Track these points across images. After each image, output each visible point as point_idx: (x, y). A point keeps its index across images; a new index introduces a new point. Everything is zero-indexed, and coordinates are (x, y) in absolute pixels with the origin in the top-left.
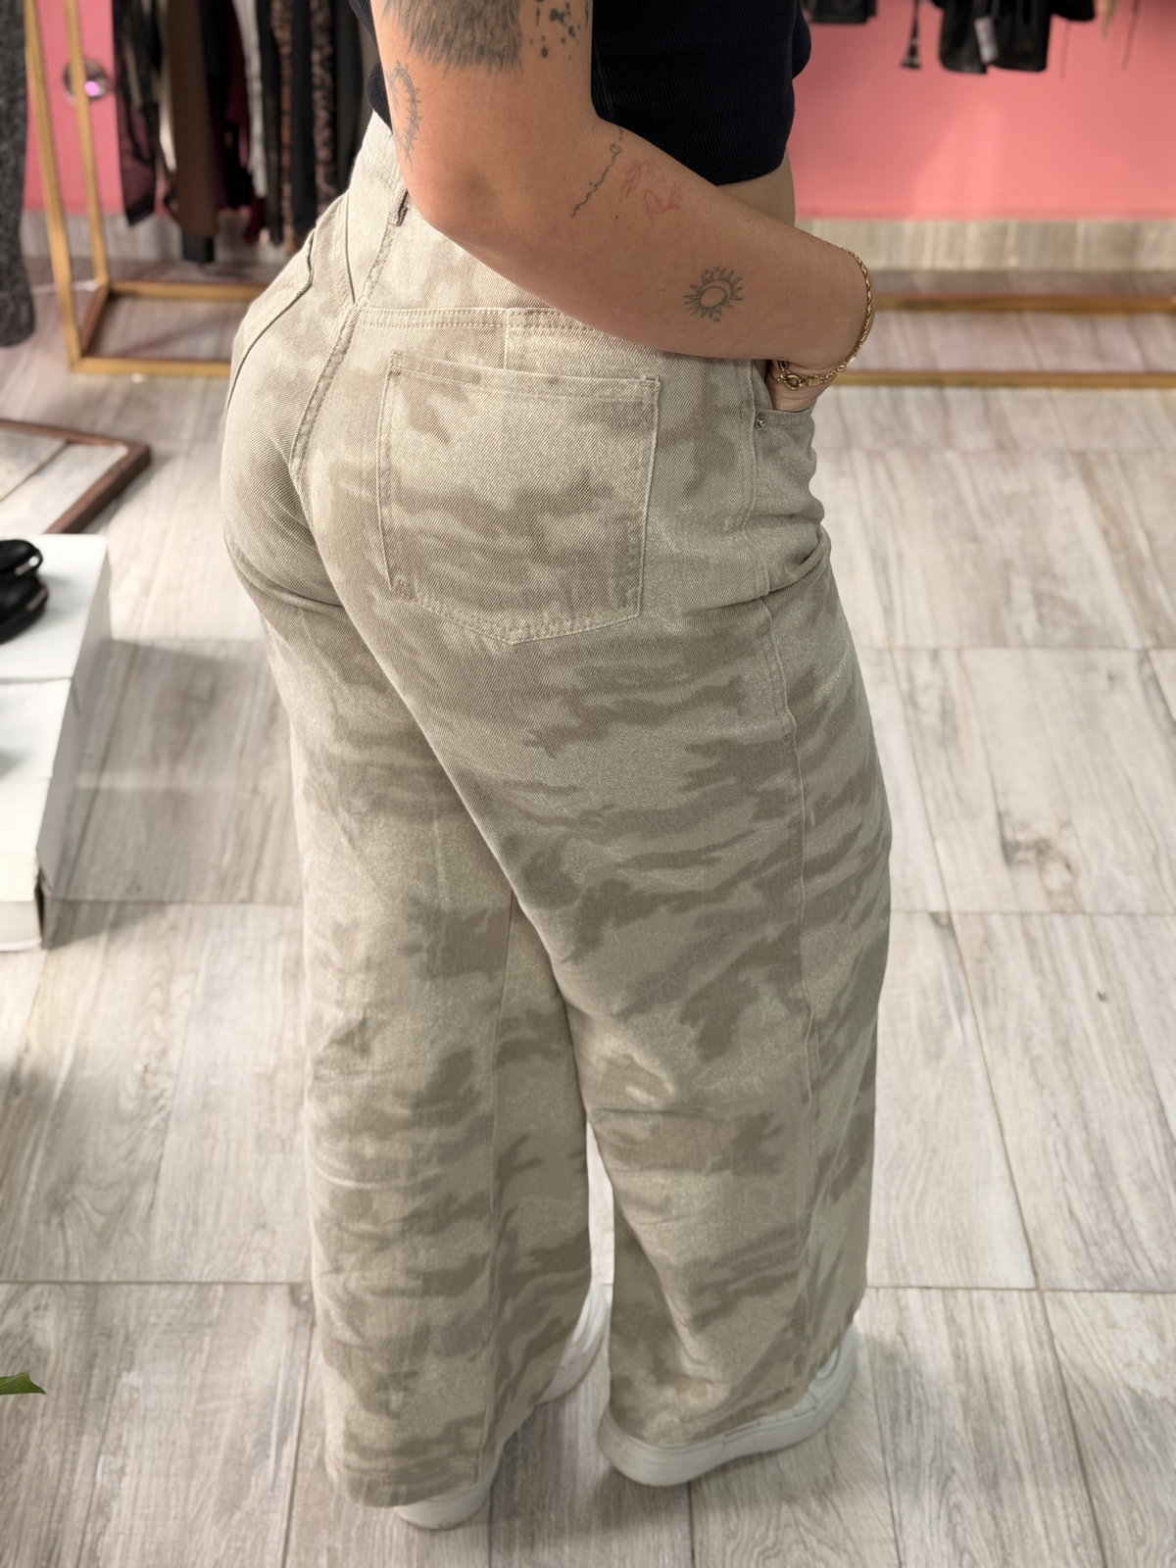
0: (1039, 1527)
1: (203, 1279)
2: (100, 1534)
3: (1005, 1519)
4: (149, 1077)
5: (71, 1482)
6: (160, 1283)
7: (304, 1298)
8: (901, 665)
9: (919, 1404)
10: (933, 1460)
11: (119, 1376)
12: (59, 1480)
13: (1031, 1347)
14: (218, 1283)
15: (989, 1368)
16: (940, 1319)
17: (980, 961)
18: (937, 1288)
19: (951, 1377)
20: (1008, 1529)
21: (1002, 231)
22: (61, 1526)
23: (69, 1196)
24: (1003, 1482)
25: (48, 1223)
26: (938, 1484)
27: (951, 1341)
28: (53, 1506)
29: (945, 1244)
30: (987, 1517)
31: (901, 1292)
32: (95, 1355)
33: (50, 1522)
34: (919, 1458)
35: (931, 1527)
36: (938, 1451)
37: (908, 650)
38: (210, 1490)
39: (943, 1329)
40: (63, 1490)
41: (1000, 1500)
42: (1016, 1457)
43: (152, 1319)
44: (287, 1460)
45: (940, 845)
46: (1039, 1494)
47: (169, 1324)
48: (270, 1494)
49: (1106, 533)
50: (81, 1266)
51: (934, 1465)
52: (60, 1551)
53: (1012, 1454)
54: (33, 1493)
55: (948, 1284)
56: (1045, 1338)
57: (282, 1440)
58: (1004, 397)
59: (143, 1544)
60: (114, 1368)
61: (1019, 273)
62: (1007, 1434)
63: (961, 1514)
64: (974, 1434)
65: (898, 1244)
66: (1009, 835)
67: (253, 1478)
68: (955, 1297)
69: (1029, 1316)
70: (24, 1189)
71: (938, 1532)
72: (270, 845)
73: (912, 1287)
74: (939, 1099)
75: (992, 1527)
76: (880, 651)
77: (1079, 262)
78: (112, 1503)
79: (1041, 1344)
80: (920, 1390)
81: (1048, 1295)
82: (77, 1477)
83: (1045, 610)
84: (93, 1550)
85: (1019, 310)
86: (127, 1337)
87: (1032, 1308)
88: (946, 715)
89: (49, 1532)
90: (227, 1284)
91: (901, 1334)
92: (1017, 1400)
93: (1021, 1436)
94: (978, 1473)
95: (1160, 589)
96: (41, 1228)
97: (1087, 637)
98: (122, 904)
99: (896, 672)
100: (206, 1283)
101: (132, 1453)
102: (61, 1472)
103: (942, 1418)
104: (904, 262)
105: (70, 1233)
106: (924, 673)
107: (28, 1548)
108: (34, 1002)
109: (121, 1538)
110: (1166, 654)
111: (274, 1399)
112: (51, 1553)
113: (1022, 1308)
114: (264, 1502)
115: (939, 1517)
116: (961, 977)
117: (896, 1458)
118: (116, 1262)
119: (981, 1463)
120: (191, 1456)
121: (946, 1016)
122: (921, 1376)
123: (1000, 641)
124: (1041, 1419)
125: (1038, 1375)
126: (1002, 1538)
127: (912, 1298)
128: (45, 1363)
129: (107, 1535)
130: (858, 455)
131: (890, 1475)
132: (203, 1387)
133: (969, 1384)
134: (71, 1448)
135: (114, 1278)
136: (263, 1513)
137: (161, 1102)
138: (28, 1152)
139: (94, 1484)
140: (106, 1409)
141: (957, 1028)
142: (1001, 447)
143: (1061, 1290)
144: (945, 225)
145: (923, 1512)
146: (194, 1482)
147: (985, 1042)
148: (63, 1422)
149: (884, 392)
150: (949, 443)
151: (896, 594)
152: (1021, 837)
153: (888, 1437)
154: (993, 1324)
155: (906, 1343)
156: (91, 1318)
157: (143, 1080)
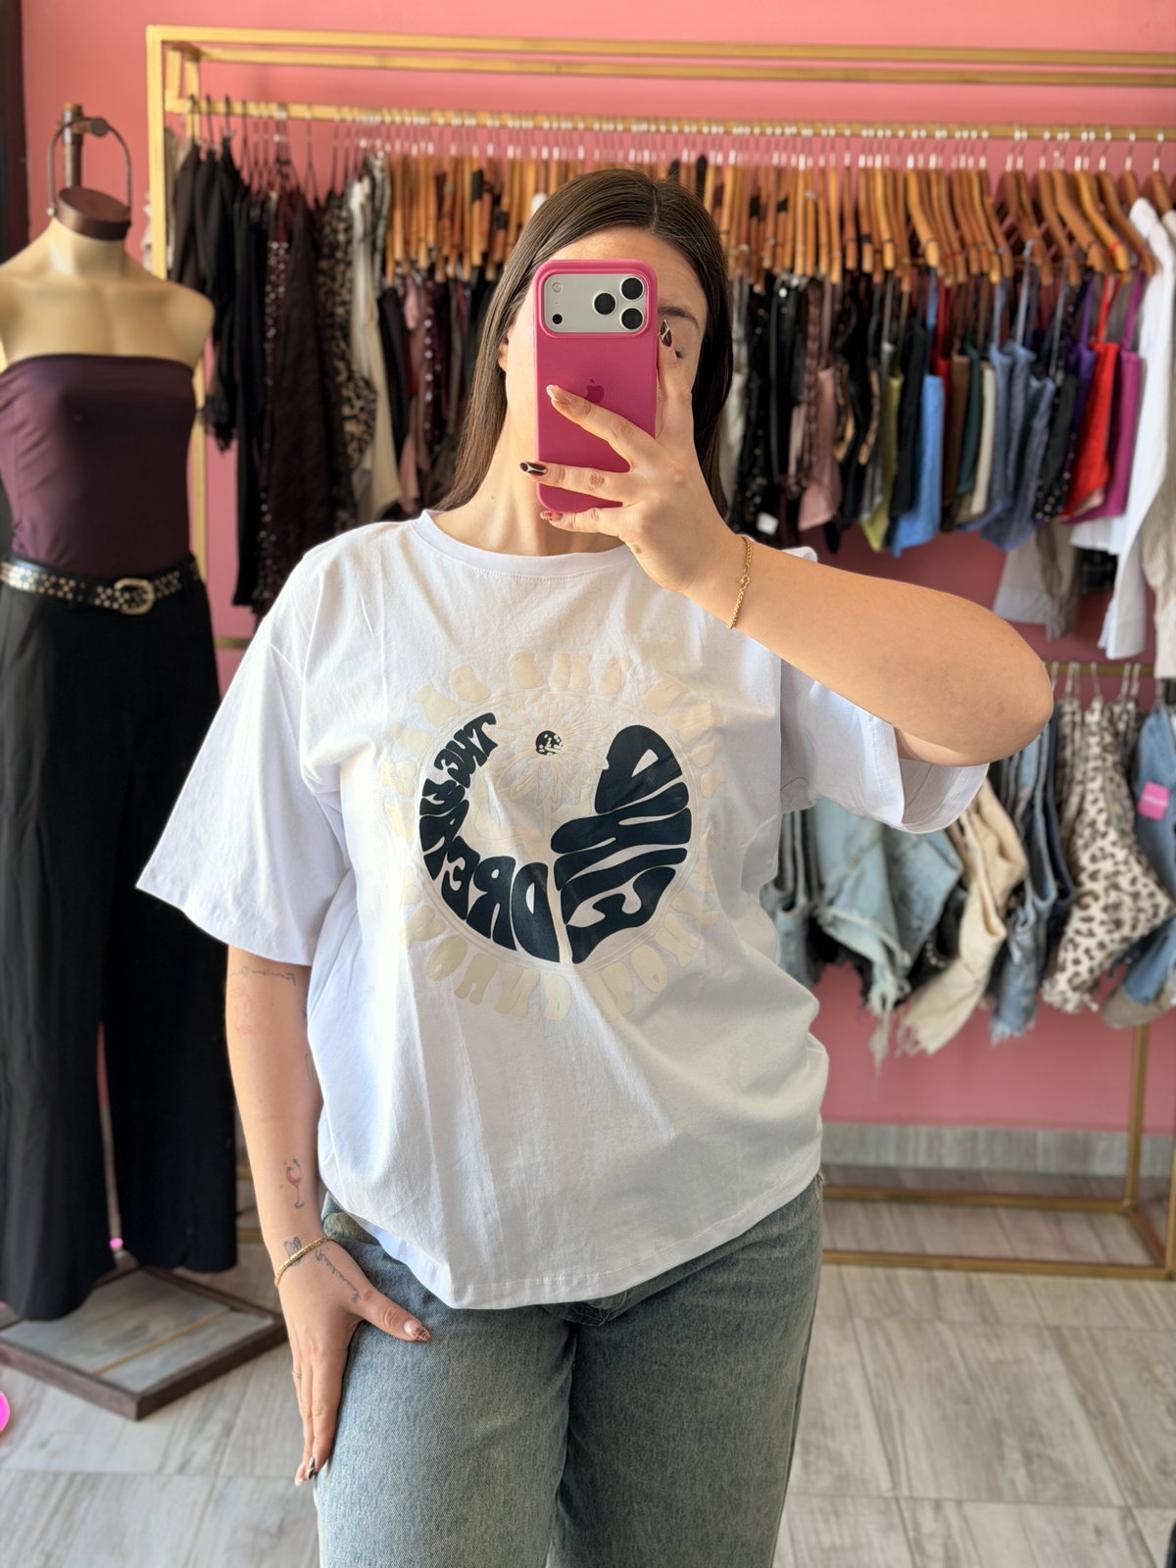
8: (907, 1514)
21: (974, 1137)
37: (912, 1499)
49: (1083, 1400)
58: (985, 1277)
61: (990, 1173)
76: (886, 1500)
77: (1041, 1165)
83: (1035, 1467)
85: (994, 1206)
88: (950, 1562)
95: (1136, 1451)
97: (1072, 1494)
99: (903, 1520)
104: (891, 1159)
106: (928, 1522)
110: (1147, 1512)
123: (995, 1494)
130: (859, 1323)
142: (984, 1320)
144: (924, 1129)
149: (880, 1272)
150: (940, 1318)
151: (900, 1450)
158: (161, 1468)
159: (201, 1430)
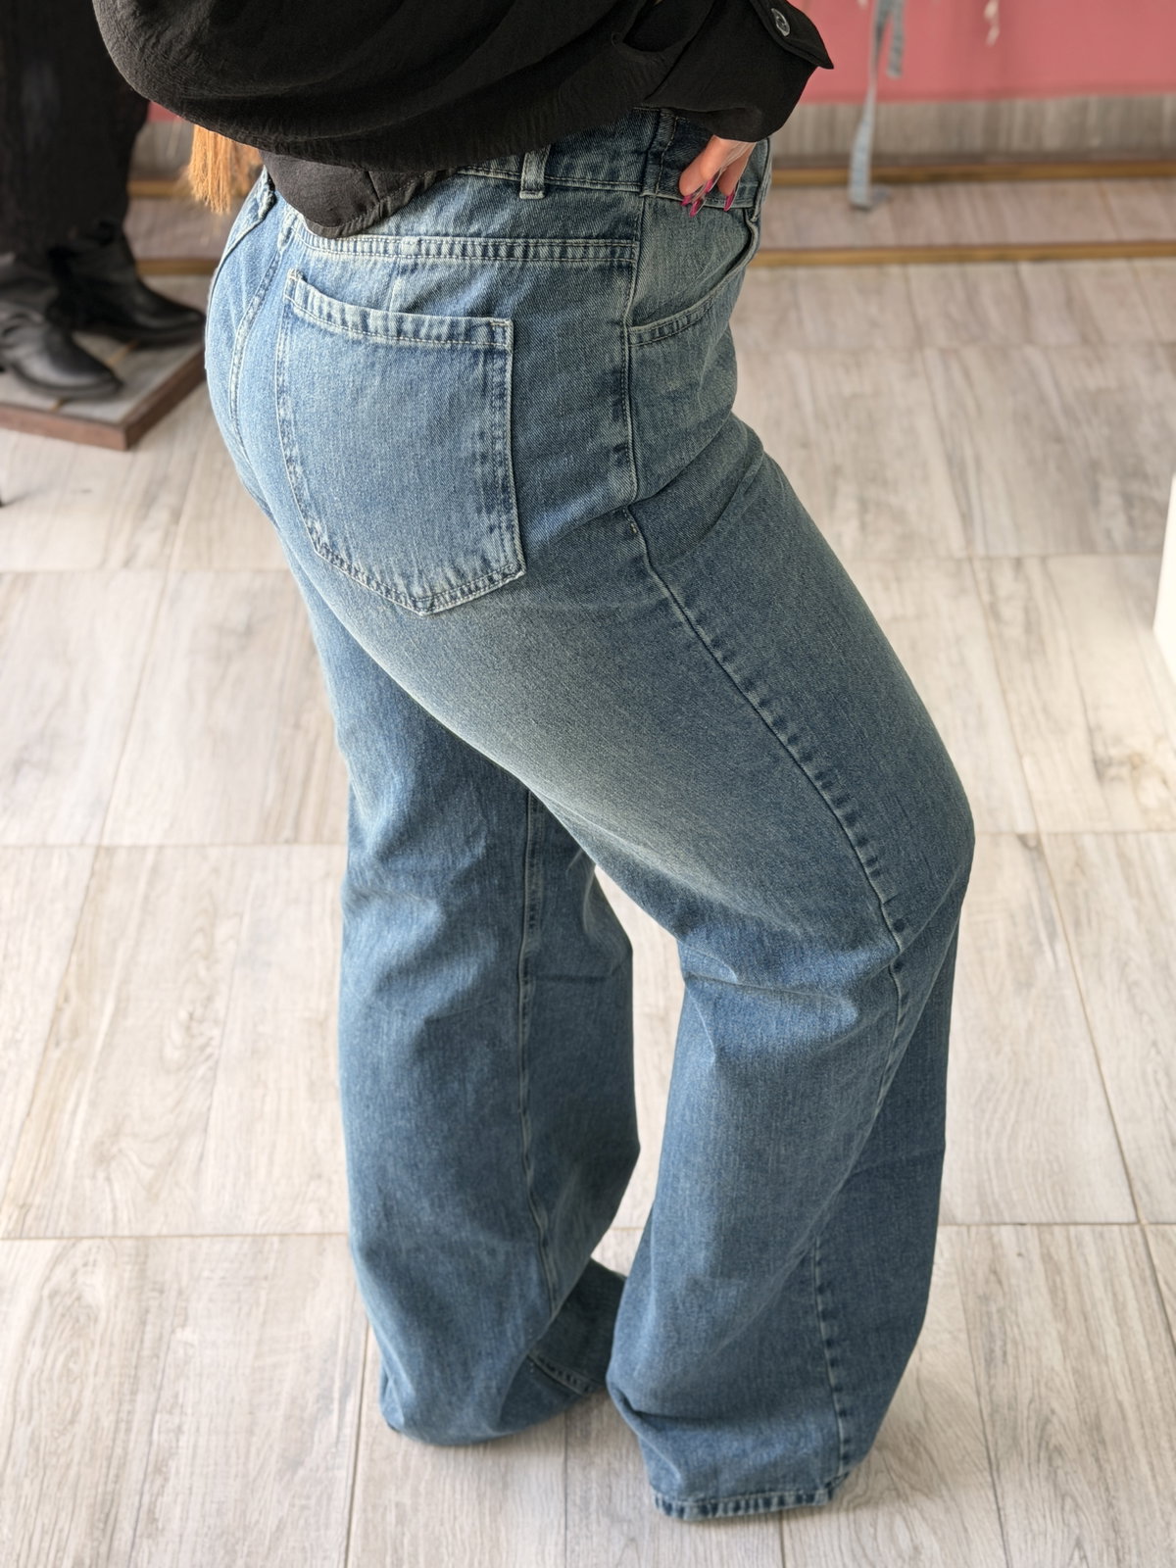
0: (1145, 1469)
1: (258, 1231)
2: (158, 1495)
3: (1108, 1461)
4: (194, 1025)
5: (126, 1442)
6: (213, 1236)
8: (982, 576)
9: (1015, 1343)
10: (1031, 1402)
11: (173, 1332)
12: (114, 1440)
13: (1133, 1281)
14: (274, 1234)
15: (1089, 1307)
16: (1036, 1257)
17: (1072, 884)
18: (1032, 1224)
19: (1048, 1316)
20: (1112, 1472)
21: (1084, 109)
22: (118, 1486)
23: (114, 1150)
24: (1106, 1425)
25: (94, 1177)
26: (1037, 1426)
27: (1047, 1277)
28: (109, 1467)
29: (1040, 1179)
30: (1090, 1460)
31: (994, 1229)
32: (147, 1311)
33: (106, 1483)
34: (1016, 1399)
35: (1030, 1470)
36: (1036, 1391)
37: (989, 559)
38: (271, 1447)
39: (1038, 1266)
40: (119, 1451)
41: (1103, 1442)
42: (1120, 1397)
43: (206, 1274)
44: (350, 1417)
45: (1027, 761)
46: (1144, 1436)
47: (223, 1278)
48: (334, 1450)
50: (130, 1221)
51: (1032, 1406)
52: (117, 1513)
53: (1115, 1393)
54: (87, 1455)
55: (1044, 1220)
56: (1148, 1273)
57: (345, 1395)
59: (203, 1504)
60: (168, 1324)
61: (1102, 154)
62: (1109, 1375)
63: (1063, 1459)
64: (1074, 1374)
65: (990, 1180)
66: (1100, 749)
67: (317, 1434)
68: (1052, 1234)
69: (1130, 1251)
70: (68, 1143)
71: (1038, 1475)
72: (315, 781)
73: (1005, 1224)
74: (1030, 1028)
75: (1096, 1470)
76: (959, 561)
77: (1167, 137)
78: (170, 1463)
79: (1143, 1280)
80: (1016, 1330)
81: (1149, 1230)
82: (133, 1437)
83: (1136, 513)
84: (151, 1511)
86: (180, 1293)
87: (1131, 1241)
88: (1030, 627)
89: (105, 1493)
90: (283, 1236)
91: (995, 1272)
92: (1119, 1338)
93: (1124, 1376)
94: (1078, 1414)
96: (87, 1182)
98: (161, 848)
99: (976, 583)
100: (261, 1235)
101: (189, 1411)
102: (116, 1430)
103: (1040, 1359)
104: (976, 143)
105: (116, 1187)
106: (1007, 583)
107: (84, 1509)
108: (72, 950)
109: (180, 1499)
111: (336, 1352)
112: (108, 1515)
113: (1123, 1242)
114: (329, 1457)
115: (1039, 1461)
116: (1053, 903)
117: (992, 1401)
118: (166, 1216)
119: (1082, 1403)
120: (251, 1413)
121: (1036, 941)
122: (1017, 1315)
123: (1088, 546)
124: (1145, 1358)
125: (1141, 1311)
126: (1105, 1480)
127: (1006, 1234)
128: (96, 1320)
129: (165, 1494)
130: (931, 355)
131: (986, 1417)
132: (260, 1342)
133: (1068, 1323)
134: (126, 1407)
135: (165, 1231)
136: (327, 1469)
137: (209, 1050)
138: (70, 1106)
139: (150, 1443)
140: (161, 1365)
141: (1049, 955)
142: (1085, 340)
143: (1164, 1223)
145: (1022, 1455)
146: (255, 1439)
147: (1078, 968)
148: (117, 1380)
150: (1029, 339)
151: (975, 501)
152: (1114, 752)
153: (983, 1379)
154: (1093, 1260)
155: (1000, 1282)
156: (142, 1273)
157: (188, 1028)
158: (104, 562)
159: (145, 517)
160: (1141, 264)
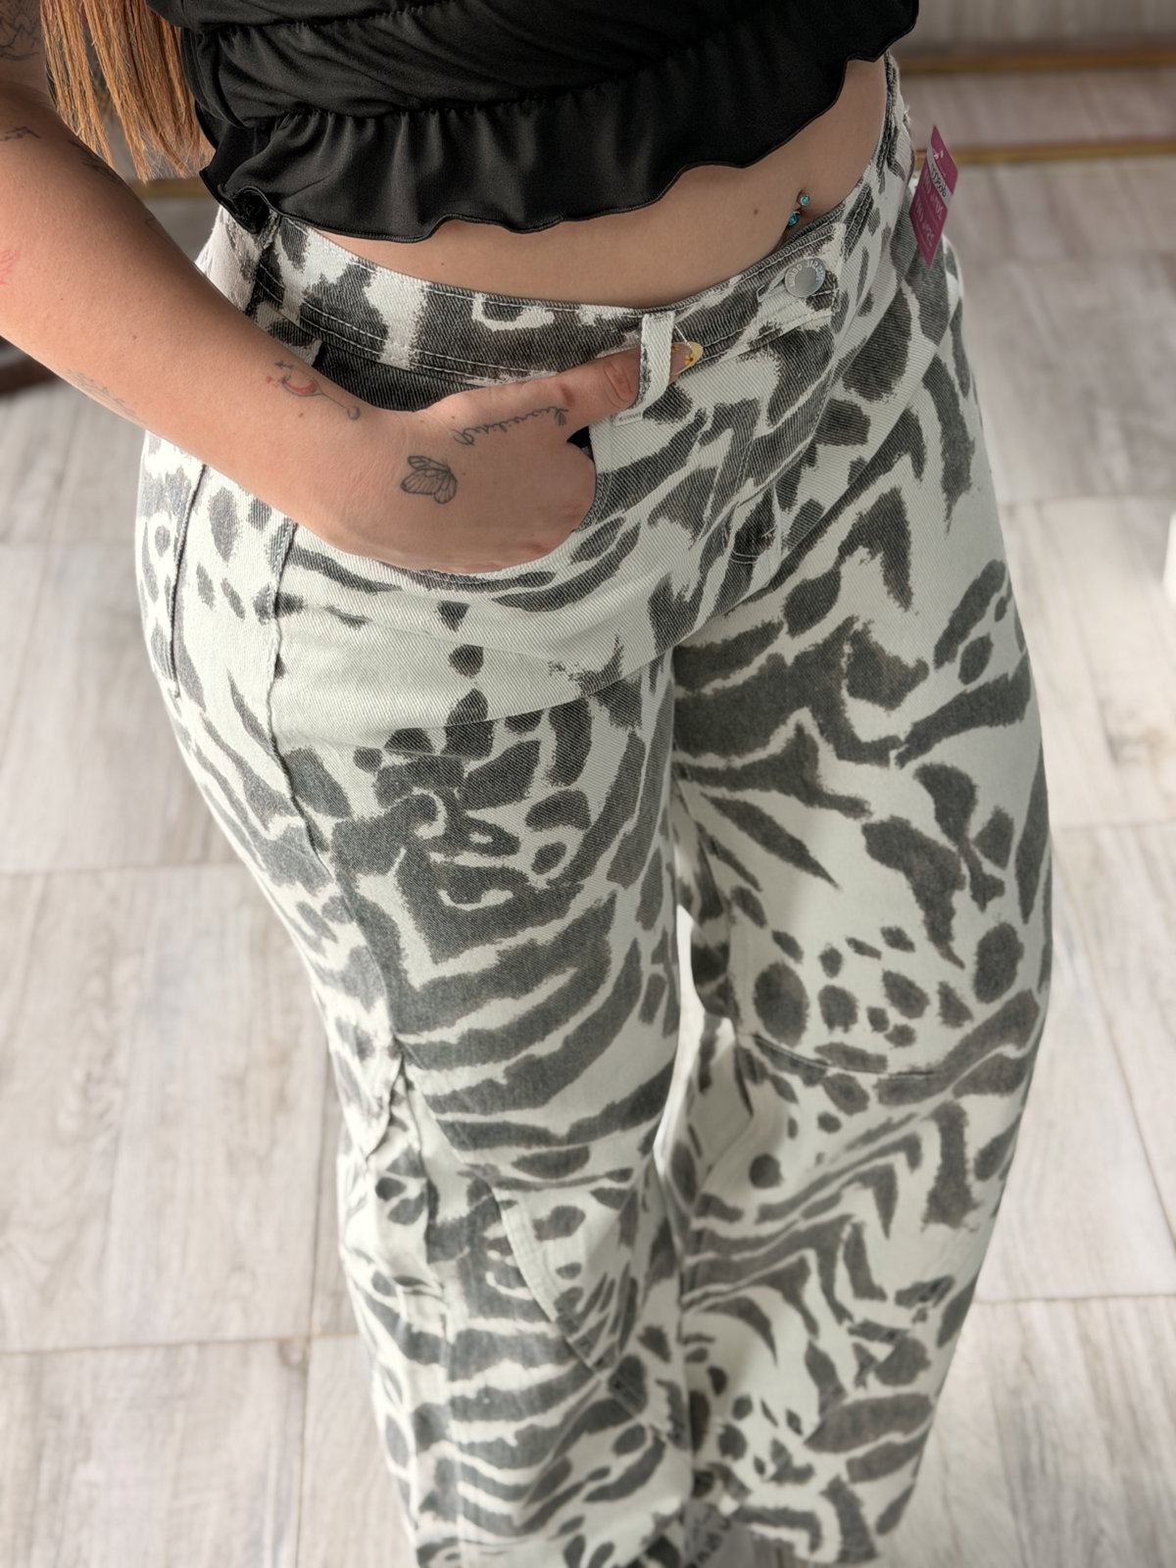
1: (171, 1340)
4: (92, 1087)
6: (118, 1348)
7: (296, 1357)
9: (1054, 1448)
10: (1077, 1518)
11: (73, 1469)
14: (189, 1343)
15: (1136, 1399)
16: (1072, 1338)
17: (1090, 886)
18: (1066, 1299)
19: (1090, 1411)
24: (1164, 1544)
26: (1084, 1550)
27: (1087, 1364)
29: (1072, 1242)
31: (1022, 1307)
32: (43, 1444)
34: (1058, 1516)
36: (1082, 1508)
39: (1076, 1352)
43: (112, 1394)
47: (132, 1399)
50: (21, 1333)
51: (1078, 1525)
55: (1079, 1293)
60: (67, 1459)
64: (1123, 1482)
65: (1016, 1246)
66: (1114, 727)
68: (1089, 1310)
73: (1035, 1300)
80: (1053, 1429)
83: (1139, 449)
86: (82, 1419)
90: (202, 1345)
91: (1025, 1359)
94: (1132, 1533)
98: (49, 876)
100: (175, 1345)
103: (1083, 1466)
111: (266, 1487)
117: (1031, 1521)
118: (63, 1322)
119: (1134, 1519)
122: (1054, 1414)
123: (1086, 487)
127: (1036, 1313)
131: (1025, 1542)
132: (177, 1478)
133: (1114, 1419)
135: (62, 1344)
137: (109, 1118)
140: (60, 1512)
141: (1068, 973)
142: (1071, 253)
147: (1103, 987)
148: (9, 1531)
152: (1131, 729)
153: (1019, 1494)
154: (1140, 1344)
155: (1032, 1372)
156: (36, 1396)
157: (85, 1093)
160: (1131, 166)
